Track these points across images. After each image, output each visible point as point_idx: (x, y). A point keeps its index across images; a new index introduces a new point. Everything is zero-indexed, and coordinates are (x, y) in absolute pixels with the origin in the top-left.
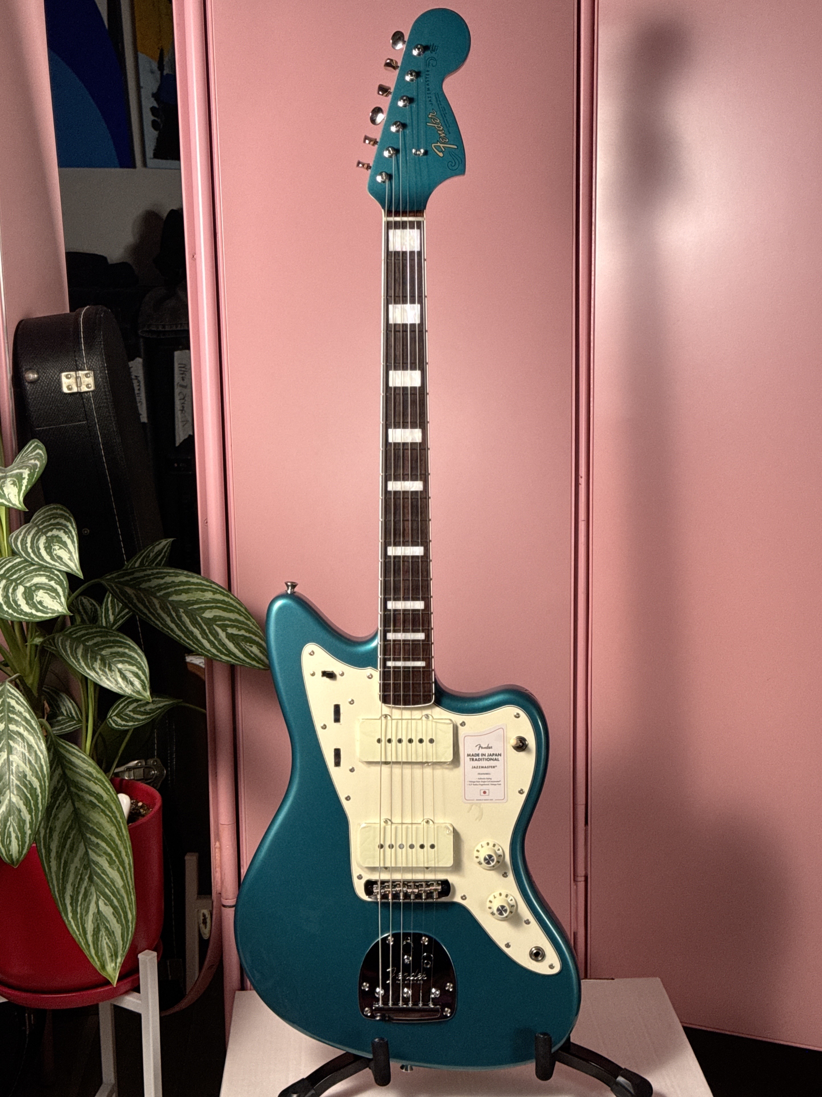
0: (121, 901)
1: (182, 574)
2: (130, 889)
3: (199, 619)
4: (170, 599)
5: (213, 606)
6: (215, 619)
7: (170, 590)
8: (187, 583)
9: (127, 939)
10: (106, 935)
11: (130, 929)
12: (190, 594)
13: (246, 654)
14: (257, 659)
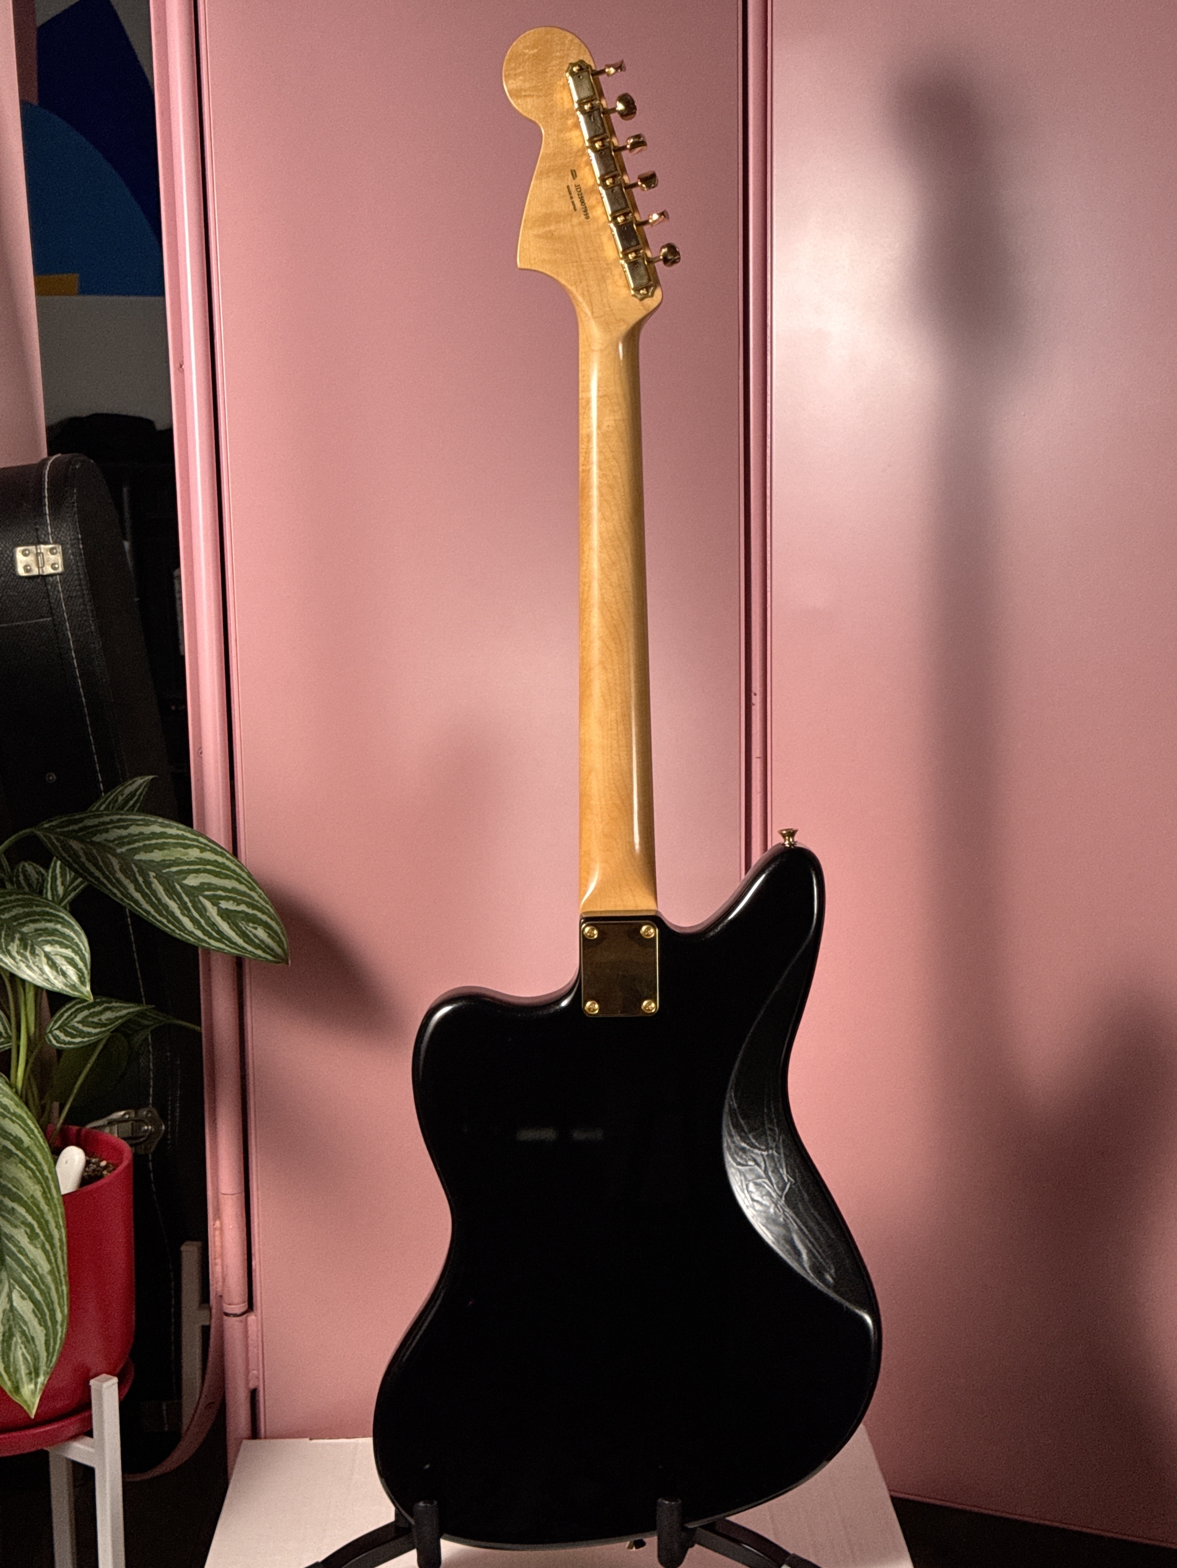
0: (45, 1294)
1: (155, 822)
2: (60, 1276)
3: (178, 887)
4: (137, 857)
5: (199, 869)
6: (202, 887)
7: (136, 845)
8: (162, 835)
9: (54, 1348)
10: (22, 1343)
11: (59, 1334)
12: (166, 852)
13: (246, 939)
14: (263, 946)
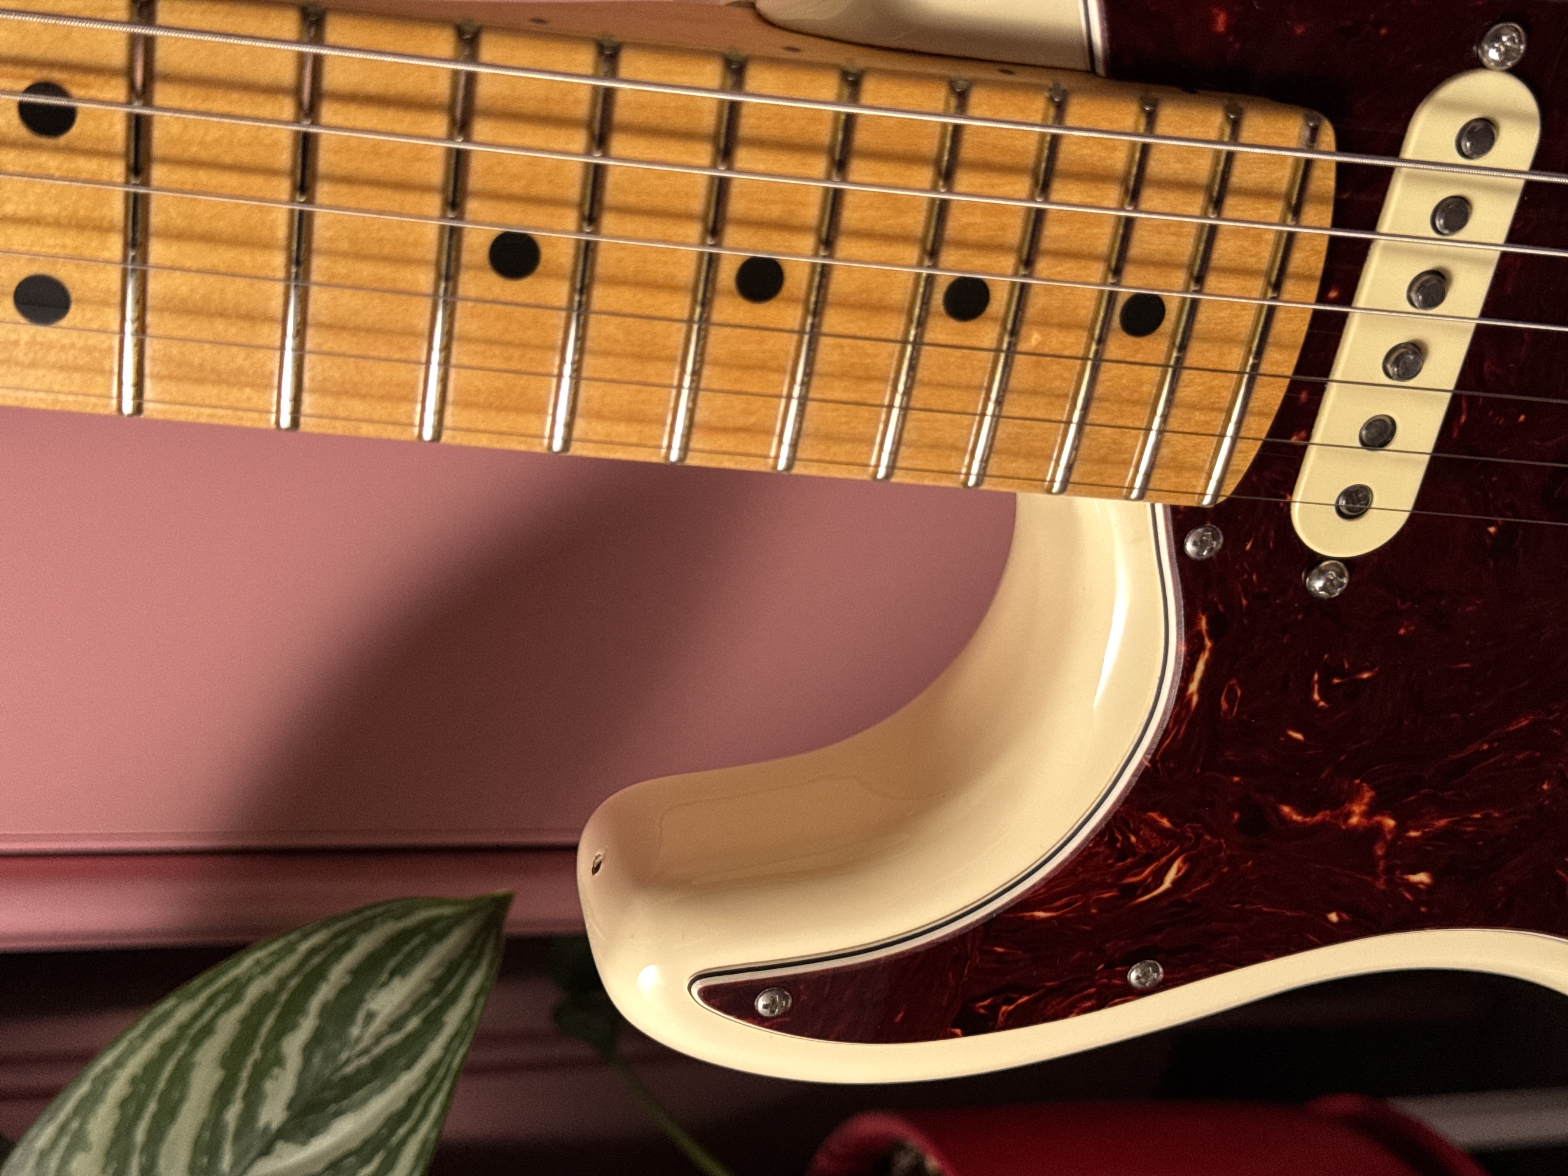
13: (402, 1061)
14: (435, 1002)
